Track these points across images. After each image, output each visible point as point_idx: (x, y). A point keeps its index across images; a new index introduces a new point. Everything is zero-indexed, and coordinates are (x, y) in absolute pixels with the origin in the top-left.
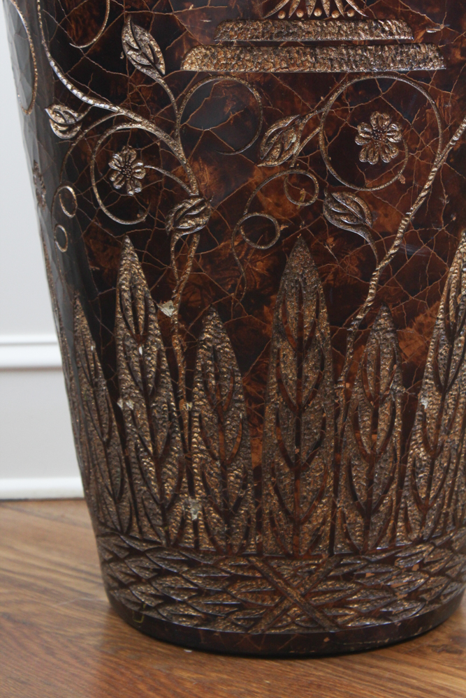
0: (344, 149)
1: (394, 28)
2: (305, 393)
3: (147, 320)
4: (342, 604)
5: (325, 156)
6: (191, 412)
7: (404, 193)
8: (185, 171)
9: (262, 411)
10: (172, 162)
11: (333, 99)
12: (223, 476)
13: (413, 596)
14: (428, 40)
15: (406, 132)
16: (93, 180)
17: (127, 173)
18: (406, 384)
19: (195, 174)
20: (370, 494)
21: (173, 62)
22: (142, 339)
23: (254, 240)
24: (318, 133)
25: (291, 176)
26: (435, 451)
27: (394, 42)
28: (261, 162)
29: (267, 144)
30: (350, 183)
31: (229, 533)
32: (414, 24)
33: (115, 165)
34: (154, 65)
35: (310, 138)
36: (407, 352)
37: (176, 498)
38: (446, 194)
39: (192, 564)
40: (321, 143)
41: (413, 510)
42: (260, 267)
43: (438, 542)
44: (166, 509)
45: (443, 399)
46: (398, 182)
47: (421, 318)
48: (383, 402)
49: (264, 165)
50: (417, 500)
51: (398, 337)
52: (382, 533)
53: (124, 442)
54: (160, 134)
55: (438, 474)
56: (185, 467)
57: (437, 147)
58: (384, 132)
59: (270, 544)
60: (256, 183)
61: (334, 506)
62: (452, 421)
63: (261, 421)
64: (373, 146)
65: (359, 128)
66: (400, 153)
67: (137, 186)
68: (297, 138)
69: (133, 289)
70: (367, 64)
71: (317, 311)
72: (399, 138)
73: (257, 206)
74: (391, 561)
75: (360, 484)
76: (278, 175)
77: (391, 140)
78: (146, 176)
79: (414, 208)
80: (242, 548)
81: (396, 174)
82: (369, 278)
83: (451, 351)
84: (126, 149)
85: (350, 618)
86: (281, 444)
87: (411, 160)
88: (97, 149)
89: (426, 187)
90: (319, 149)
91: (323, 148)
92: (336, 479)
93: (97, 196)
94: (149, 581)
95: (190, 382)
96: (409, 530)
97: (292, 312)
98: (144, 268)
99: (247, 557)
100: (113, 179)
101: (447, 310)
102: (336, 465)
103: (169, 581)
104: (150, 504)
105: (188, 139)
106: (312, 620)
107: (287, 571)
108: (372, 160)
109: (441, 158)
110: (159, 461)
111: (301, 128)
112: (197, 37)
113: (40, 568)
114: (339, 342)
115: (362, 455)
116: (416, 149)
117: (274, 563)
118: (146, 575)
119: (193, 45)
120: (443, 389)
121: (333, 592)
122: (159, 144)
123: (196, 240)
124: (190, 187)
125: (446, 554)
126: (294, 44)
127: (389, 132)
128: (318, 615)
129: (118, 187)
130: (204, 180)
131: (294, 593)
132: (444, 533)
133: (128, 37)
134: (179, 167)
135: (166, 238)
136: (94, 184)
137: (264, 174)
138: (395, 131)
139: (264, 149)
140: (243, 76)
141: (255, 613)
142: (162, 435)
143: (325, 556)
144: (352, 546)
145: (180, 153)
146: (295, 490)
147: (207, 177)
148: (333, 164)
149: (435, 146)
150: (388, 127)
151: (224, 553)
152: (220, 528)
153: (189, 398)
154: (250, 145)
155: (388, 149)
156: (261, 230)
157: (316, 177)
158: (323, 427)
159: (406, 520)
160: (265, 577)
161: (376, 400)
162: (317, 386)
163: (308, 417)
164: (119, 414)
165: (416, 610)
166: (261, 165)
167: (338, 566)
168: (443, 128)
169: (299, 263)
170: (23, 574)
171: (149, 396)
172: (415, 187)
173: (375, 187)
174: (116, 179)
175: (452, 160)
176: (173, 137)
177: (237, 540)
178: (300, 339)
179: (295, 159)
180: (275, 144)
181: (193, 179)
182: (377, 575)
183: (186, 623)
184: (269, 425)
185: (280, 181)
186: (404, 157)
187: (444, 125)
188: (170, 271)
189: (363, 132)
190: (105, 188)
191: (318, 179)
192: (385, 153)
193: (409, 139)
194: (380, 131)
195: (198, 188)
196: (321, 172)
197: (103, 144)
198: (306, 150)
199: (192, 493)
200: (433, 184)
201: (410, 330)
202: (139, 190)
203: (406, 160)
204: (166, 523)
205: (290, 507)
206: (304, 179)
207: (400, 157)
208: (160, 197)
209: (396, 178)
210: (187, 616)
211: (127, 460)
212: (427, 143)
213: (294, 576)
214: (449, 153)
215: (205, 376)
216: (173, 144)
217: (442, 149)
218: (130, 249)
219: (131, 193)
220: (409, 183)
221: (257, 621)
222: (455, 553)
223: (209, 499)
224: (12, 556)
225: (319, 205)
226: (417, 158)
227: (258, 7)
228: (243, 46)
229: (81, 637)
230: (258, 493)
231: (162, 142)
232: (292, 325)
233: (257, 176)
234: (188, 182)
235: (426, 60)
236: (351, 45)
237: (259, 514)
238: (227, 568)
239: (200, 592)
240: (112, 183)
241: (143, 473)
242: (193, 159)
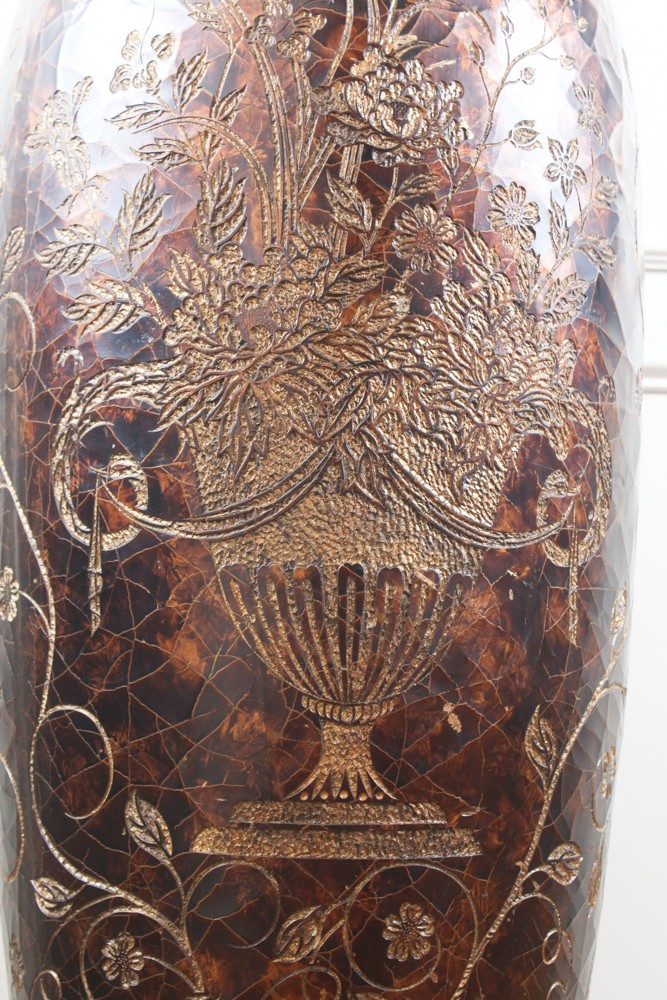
0: (370, 943)
1: (427, 813)
5: (348, 951)
7: (437, 993)
8: (189, 965)
10: (174, 953)
11: (359, 888)
14: (463, 824)
15: (439, 925)
16: (82, 967)
17: (122, 964)
19: (202, 968)
21: (182, 842)
24: (342, 927)
25: (310, 973)
27: (426, 827)
28: (277, 957)
29: (285, 937)
30: (376, 982)
32: (448, 807)
33: (109, 952)
34: (159, 844)
35: (332, 931)
38: (483, 993)
40: (344, 937)
46: (429, 981)
49: (280, 960)
54: (163, 922)
57: (473, 941)
58: (415, 926)
60: (271, 981)
64: (402, 939)
65: (387, 921)
66: (432, 948)
67: (133, 979)
68: (318, 931)
70: (397, 850)
72: (431, 931)
76: (296, 973)
77: (423, 934)
78: (144, 967)
81: (428, 972)
84: (122, 936)
87: (445, 955)
88: (89, 932)
89: (461, 985)
90: (342, 943)
91: (346, 943)
93: (86, 986)
100: (105, 968)
105: (195, 928)
108: (401, 956)
109: (477, 953)
111: (323, 920)
112: (210, 817)
116: (450, 943)
119: (204, 825)
122: (161, 933)
124: (194, 982)
126: (317, 828)
127: (420, 925)
129: (111, 978)
130: (211, 976)
133: (131, 812)
134: (183, 960)
136: (83, 972)
137: (280, 971)
138: (427, 924)
139: (281, 944)
140: (259, 861)
145: (184, 942)
147: (215, 971)
148: (357, 960)
149: (470, 940)
150: (419, 920)
154: (264, 939)
155: (419, 944)
157: (338, 975)
166: (276, 961)
168: (480, 920)
172: (448, 987)
173: (404, 987)
174: (110, 969)
175: (489, 955)
176: (178, 925)
179: (315, 955)
180: (294, 937)
181: (198, 974)
185: (297, 979)
186: (437, 953)
187: (481, 917)
189: (392, 925)
190: (96, 978)
191: (341, 978)
192: (416, 948)
193: (443, 933)
194: (410, 925)
195: (204, 984)
196: (344, 970)
197: (96, 928)
198: (328, 945)
200: (468, 982)
202: (135, 983)
203: (438, 957)
206: (324, 977)
207: (433, 953)
208: (159, 993)
209: (428, 976)
212: (462, 937)
214: (486, 948)
216: (177, 933)
217: (478, 943)
219: (126, 986)
220: (442, 982)
226: (451, 954)
227: (278, 786)
228: (259, 827)
231: (165, 930)
233: (272, 973)
234: (193, 977)
235: (460, 846)
236: (379, 829)
240: (105, 973)
242: (199, 951)
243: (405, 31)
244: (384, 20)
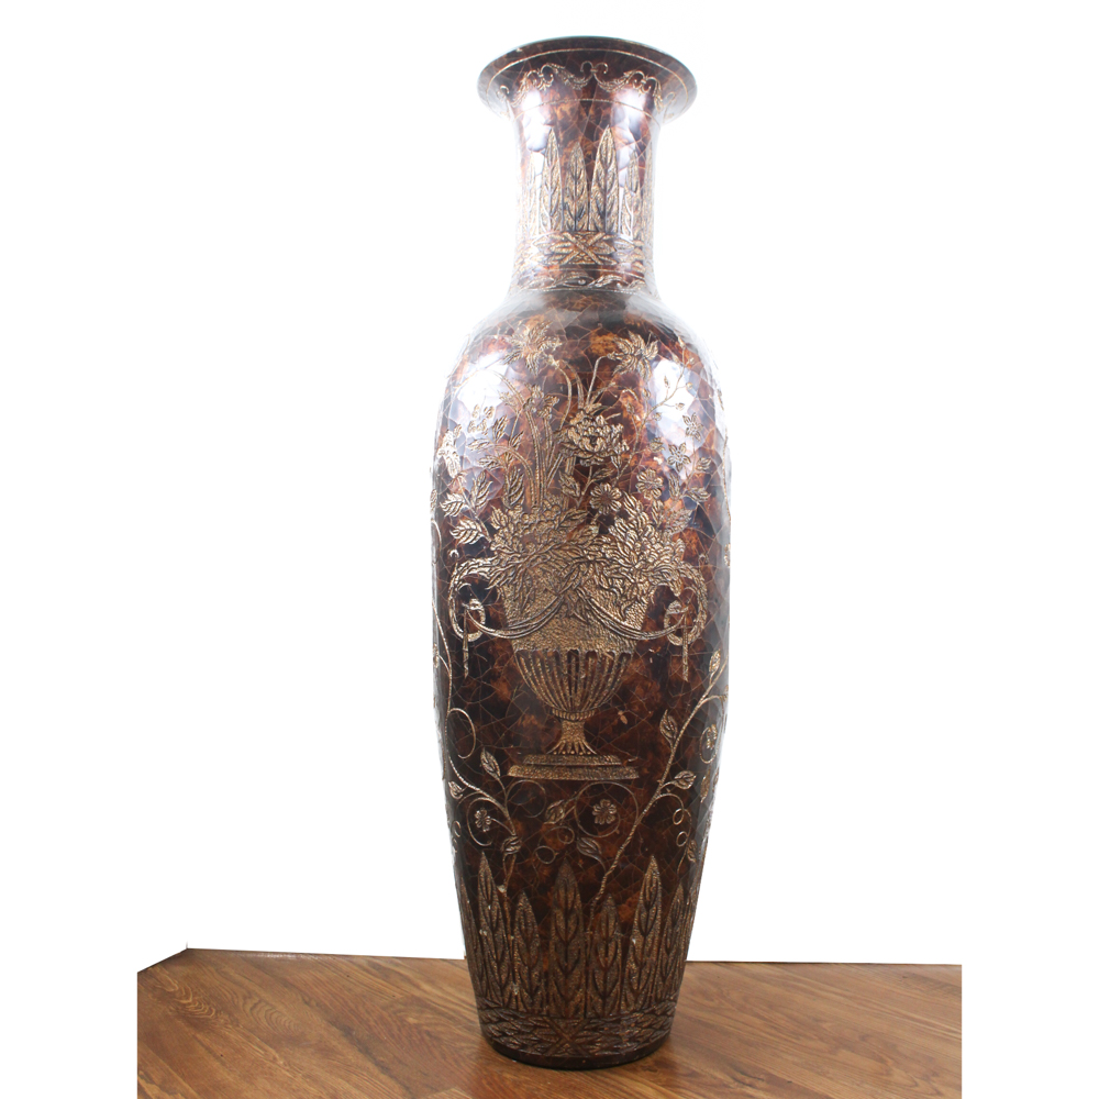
0: (587, 817)
1: (611, 759)
2: (570, 936)
3: (492, 893)
4: (592, 1043)
5: (577, 820)
6: (513, 941)
7: (619, 839)
8: (509, 823)
9: (548, 944)
10: (502, 818)
11: (581, 793)
12: (530, 974)
13: (632, 1039)
14: (629, 764)
15: (619, 809)
16: (468, 821)
17: (483, 821)
18: (623, 932)
19: (514, 825)
20: (605, 988)
21: (504, 771)
22: (490, 902)
23: (542, 858)
24: (574, 809)
25: (560, 829)
26: (641, 965)
27: (612, 766)
28: (546, 821)
29: (549, 813)
30: (590, 833)
31: (533, 1004)
32: (622, 757)
33: (478, 816)
34: (495, 771)
35: (569, 811)
36: (623, 916)
37: (507, 983)
38: (642, 838)
39: (515, 1017)
40: (575, 814)
41: (631, 997)
42: (545, 873)
43: (646, 1011)
44: (503, 988)
45: (645, 939)
46: (615, 833)
47: (630, 899)
48: (611, 941)
49: (547, 823)
50: (632, 990)
51: (618, 909)
52: (613, 1007)
53: (483, 952)
54: (497, 804)
55: (644, 977)
56: (511, 967)
59: (553, 1010)
60: (543, 832)
61: (586, 993)
62: (651, 949)
63: (548, 949)
64: (601, 815)
65: (594, 807)
66: (616, 819)
67: (487, 828)
68: (563, 811)
69: (486, 877)
70: (598, 776)
71: (575, 895)
72: (615, 811)
73: (544, 843)
74: (618, 1021)
75: (600, 982)
76: (554, 828)
77: (611, 812)
78: (491, 823)
79: (624, 845)
80: (540, 1012)
81: (614, 829)
82: (601, 879)
83: (648, 916)
84: (482, 809)
85: (596, 1050)
86: (558, 960)
87: (622, 822)
88: (470, 807)
89: (631, 835)
90: (574, 816)
91: (576, 816)
92: (587, 979)
93: (470, 829)
94: (495, 1023)
95: (513, 926)
96: (628, 1005)
97: (562, 895)
98: (491, 867)
99: (542, 1016)
100: (476, 822)
101: (644, 895)
102: (587, 973)
103: (505, 1024)
104: (495, 984)
105: (511, 808)
106: (576, 1051)
107: (562, 1025)
108: (601, 822)
109: (638, 821)
110: (499, 963)
111: (565, 806)
112: (515, 760)
113: (453, 1003)
114: (586, 911)
115: (600, 967)
116: (624, 817)
117: (555, 1020)
118: (495, 1019)
119: (513, 764)
120: (645, 934)
121: (586, 1036)
122: (497, 809)
123: (515, 857)
124: (512, 831)
125: (652, 1017)
126: (561, 766)
127: (610, 809)
128: (579, 1048)
129: (479, 827)
130: (518, 828)
131: (566, 1036)
132: (649, 1006)
133: (483, 757)
134: (507, 821)
135: (500, 855)
136: (468, 823)
137: (547, 828)
138: (613, 808)
139: (547, 816)
140: (536, 780)
141: (547, 1046)
142: (499, 951)
143: (582, 1018)
144: (596, 1013)
145: (507, 813)
146: (566, 984)
147: (520, 825)
148: (581, 824)
149: (635, 815)
150: (609, 806)
151: (531, 1013)
152: (528, 1001)
153: (513, 934)
154: (540, 813)
155: (610, 817)
156: (546, 854)
157: (573, 830)
158: (579, 953)
159: (626, 1000)
160: (551, 1027)
161: (607, 940)
162: (575, 932)
163: (571, 947)
164: (480, 937)
165: (634, 1047)
166: (545, 823)
167: (589, 1023)
169: (565, 872)
170: (445, 1007)
171: (494, 930)
172: (624, 835)
173: (603, 835)
174: (478, 823)
175: (644, 822)
176: (504, 806)
177: (537, 1008)
178: (566, 909)
179: (562, 821)
180: (553, 813)
181: (513, 827)
182: (611, 1028)
183: (513, 1047)
184: (552, 951)
185: (555, 832)
187: (639, 805)
188: (502, 871)
189: (596, 809)
190: (473, 826)
192: (608, 819)
193: (621, 812)
194: (606, 808)
195: (515, 832)
196: (575, 827)
197: (472, 805)
198: (568, 817)
199: (515, 982)
200: (634, 833)
201: (624, 906)
203: (619, 822)
204: (502, 995)
205: (563, 992)
206: (567, 831)
207: (616, 821)
208: (498, 834)
209: (614, 831)
210: (514, 1043)
211: (484, 960)
212: (630, 814)
213: (566, 1028)
214: (643, 818)
215: (520, 924)
216: (503, 810)
217: (639, 817)
218: (484, 857)
219: (485, 830)
220: (621, 833)
221: (547, 1050)
222: (658, 1016)
223: (523, 985)
224: (440, 993)
225: (574, 844)
226: (625, 821)
227: (543, 748)
228: (537, 766)
229: (462, 1048)
230: (547, 984)
231: (499, 808)
232: (562, 902)
233: (544, 828)
234: (511, 828)
235: (629, 774)
236: (589, 767)
237: (548, 995)
238: (532, 1021)
239: (520, 1032)
240: (476, 824)
241: (492, 968)
242: (513, 818)
243: (595, 402)
244: (585, 397)
